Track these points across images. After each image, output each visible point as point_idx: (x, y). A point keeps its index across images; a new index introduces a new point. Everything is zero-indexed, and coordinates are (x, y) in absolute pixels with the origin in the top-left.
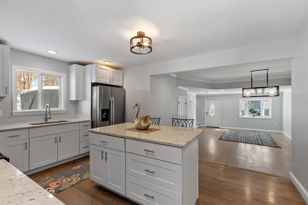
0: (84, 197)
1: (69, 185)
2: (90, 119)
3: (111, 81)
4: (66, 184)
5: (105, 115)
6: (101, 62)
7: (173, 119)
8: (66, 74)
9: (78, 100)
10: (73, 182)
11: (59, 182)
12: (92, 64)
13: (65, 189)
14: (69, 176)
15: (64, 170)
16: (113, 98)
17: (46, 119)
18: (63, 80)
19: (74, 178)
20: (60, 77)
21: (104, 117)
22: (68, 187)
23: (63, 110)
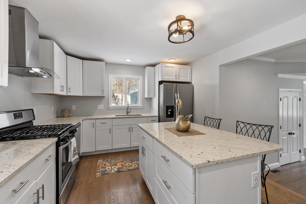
0: (129, 184)
1: (128, 169)
2: (157, 115)
3: (177, 78)
4: (126, 167)
5: (170, 112)
6: (167, 60)
7: (237, 121)
8: (142, 76)
9: (149, 97)
10: (132, 167)
11: (124, 163)
12: (159, 64)
13: (123, 171)
14: (132, 161)
15: (133, 155)
16: (178, 95)
17: (127, 113)
18: (140, 82)
19: (134, 164)
20: (139, 79)
21: (169, 113)
22: (126, 170)
23: (140, 105)
